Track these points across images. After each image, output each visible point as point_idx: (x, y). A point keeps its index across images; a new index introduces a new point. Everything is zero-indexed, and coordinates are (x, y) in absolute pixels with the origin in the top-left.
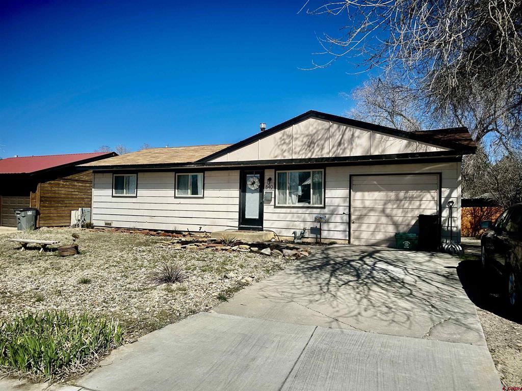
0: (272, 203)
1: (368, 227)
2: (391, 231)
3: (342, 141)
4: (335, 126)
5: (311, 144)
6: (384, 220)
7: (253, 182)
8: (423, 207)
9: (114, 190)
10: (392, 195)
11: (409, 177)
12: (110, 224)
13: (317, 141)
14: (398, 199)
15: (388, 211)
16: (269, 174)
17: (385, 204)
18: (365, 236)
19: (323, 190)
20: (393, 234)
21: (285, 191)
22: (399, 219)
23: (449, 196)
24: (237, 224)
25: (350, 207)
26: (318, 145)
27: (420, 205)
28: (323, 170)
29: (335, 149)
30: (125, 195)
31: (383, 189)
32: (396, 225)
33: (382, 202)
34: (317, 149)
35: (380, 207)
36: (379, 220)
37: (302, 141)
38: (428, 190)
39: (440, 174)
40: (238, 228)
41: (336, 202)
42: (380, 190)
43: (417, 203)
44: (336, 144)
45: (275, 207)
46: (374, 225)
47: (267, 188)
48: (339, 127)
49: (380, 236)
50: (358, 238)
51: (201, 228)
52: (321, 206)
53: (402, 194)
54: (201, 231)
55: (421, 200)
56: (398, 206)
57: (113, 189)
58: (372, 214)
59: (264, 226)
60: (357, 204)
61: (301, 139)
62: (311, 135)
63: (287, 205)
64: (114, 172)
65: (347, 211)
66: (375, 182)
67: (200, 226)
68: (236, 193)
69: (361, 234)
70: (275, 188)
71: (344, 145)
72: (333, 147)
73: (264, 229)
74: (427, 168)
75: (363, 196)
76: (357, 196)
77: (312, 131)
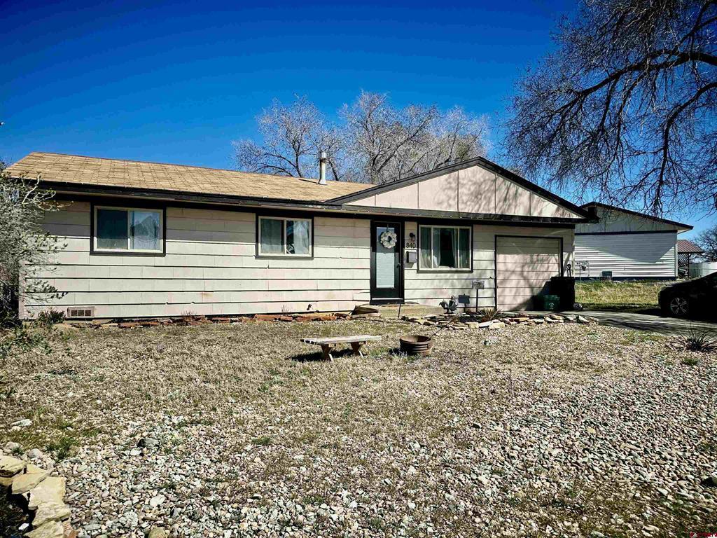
0: (415, 266)
1: (511, 291)
2: (527, 294)
3: (508, 196)
4: (501, 179)
5: (477, 195)
6: (522, 282)
7: (388, 236)
8: (550, 269)
9: (95, 239)
10: (528, 257)
11: (539, 241)
12: (88, 313)
13: (484, 192)
14: (532, 262)
15: (525, 274)
16: (410, 228)
17: (523, 267)
18: (508, 300)
19: (470, 251)
20: (529, 297)
21: (429, 250)
22: (533, 282)
23: (568, 260)
24: (368, 297)
25: (495, 271)
26: (485, 197)
27: (548, 267)
28: (470, 228)
29: (501, 204)
30: (130, 250)
31: (520, 251)
32: (532, 288)
33: (520, 265)
34: (484, 202)
35: (519, 269)
36: (518, 283)
37: (469, 189)
38: (553, 253)
39: (562, 239)
40: (369, 303)
41: (484, 265)
42: (517, 253)
43: (546, 266)
44: (503, 199)
45: (418, 271)
46: (514, 290)
47: (408, 246)
48: (503, 181)
49: (520, 300)
50: (503, 304)
51: (310, 306)
52: (467, 269)
53: (535, 257)
54: (311, 310)
55: (548, 263)
56: (532, 268)
57: (92, 236)
58: (513, 277)
59: (405, 298)
60: (500, 267)
61: (468, 187)
62: (478, 183)
63: (433, 269)
64: (94, 201)
65: (493, 276)
66: (514, 244)
67: (308, 303)
68: (366, 252)
69: (504, 299)
70: (418, 247)
71: (509, 200)
72: (499, 202)
73: (405, 301)
74: (554, 233)
75: (505, 258)
76: (501, 258)
77: (479, 179)
